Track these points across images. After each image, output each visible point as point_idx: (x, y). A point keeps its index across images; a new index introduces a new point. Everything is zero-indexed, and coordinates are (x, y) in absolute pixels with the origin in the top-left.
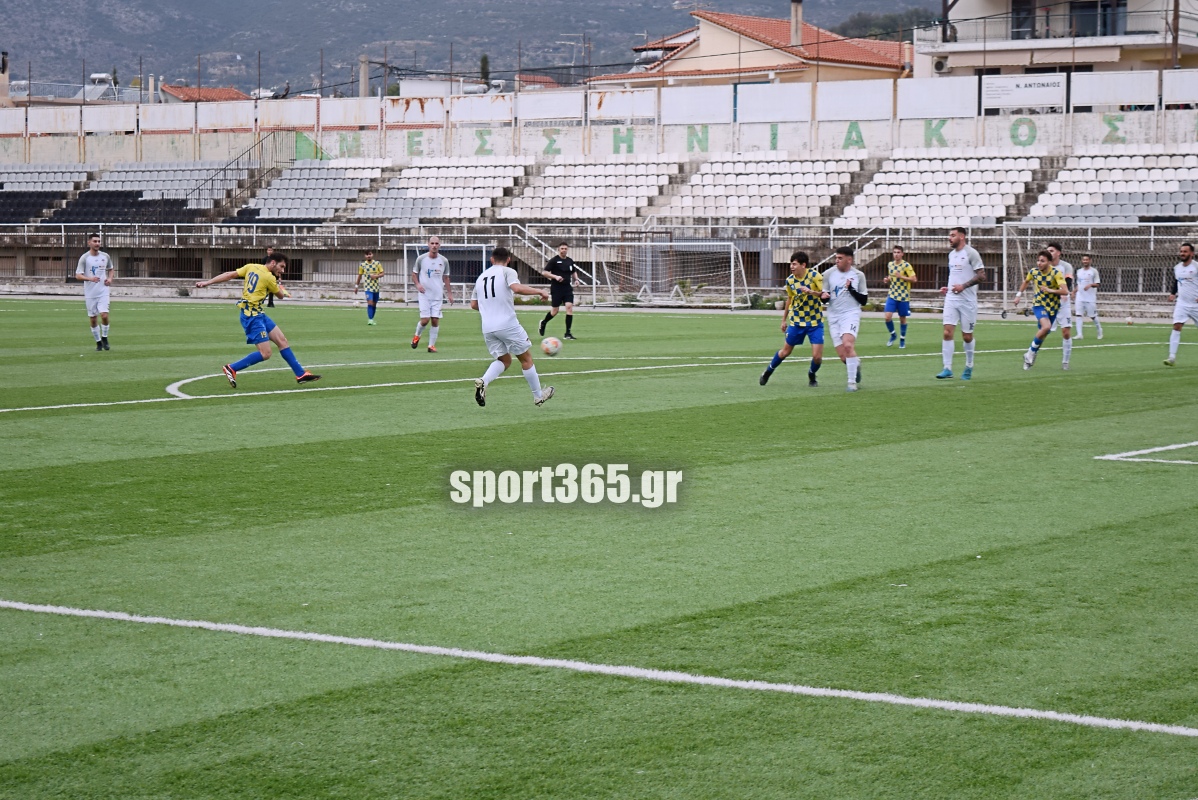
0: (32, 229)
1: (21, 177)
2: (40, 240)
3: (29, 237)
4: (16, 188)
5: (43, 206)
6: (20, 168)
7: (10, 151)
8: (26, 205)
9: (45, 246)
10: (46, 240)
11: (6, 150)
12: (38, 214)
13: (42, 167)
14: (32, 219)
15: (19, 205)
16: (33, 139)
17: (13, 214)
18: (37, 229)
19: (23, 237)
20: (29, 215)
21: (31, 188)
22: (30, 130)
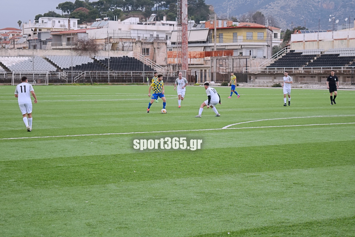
0: (345, 68)
1: (345, 52)
2: (347, 71)
3: (343, 71)
4: (343, 56)
5: (350, 61)
6: (346, 49)
7: (343, 44)
8: (345, 61)
9: (347, 73)
10: (349, 71)
11: (342, 44)
12: (348, 63)
13: (352, 49)
14: (346, 65)
15: (343, 61)
16: (350, 40)
17: (341, 63)
18: (347, 68)
19: (342, 70)
20: (345, 64)
21: (348, 55)
22: (350, 37)
